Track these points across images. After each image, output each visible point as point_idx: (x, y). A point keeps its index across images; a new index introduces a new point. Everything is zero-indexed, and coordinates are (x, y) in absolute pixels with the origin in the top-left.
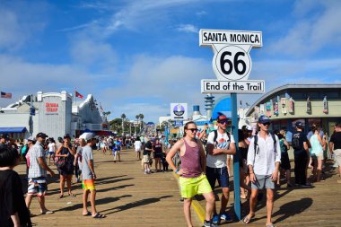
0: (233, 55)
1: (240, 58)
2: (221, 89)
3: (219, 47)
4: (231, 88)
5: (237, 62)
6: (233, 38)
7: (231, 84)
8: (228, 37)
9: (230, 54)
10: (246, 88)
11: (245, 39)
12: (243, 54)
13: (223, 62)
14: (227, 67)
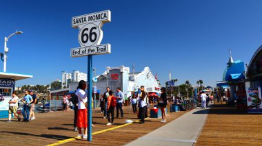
0: (89, 30)
1: (94, 31)
2: (81, 53)
3: (81, 26)
4: (87, 52)
5: (91, 34)
6: (90, 18)
7: (87, 49)
8: (87, 19)
9: (87, 29)
10: (96, 51)
11: (97, 17)
12: (95, 28)
13: (83, 36)
14: (85, 38)
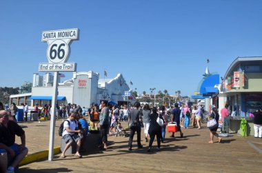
0: (58, 46)
1: (62, 47)
2: (49, 68)
4: (54, 68)
5: (59, 50)
6: (60, 35)
7: (55, 65)
8: (57, 35)
9: (56, 45)
11: (67, 35)
12: (64, 45)
13: (51, 51)
14: (53, 54)
